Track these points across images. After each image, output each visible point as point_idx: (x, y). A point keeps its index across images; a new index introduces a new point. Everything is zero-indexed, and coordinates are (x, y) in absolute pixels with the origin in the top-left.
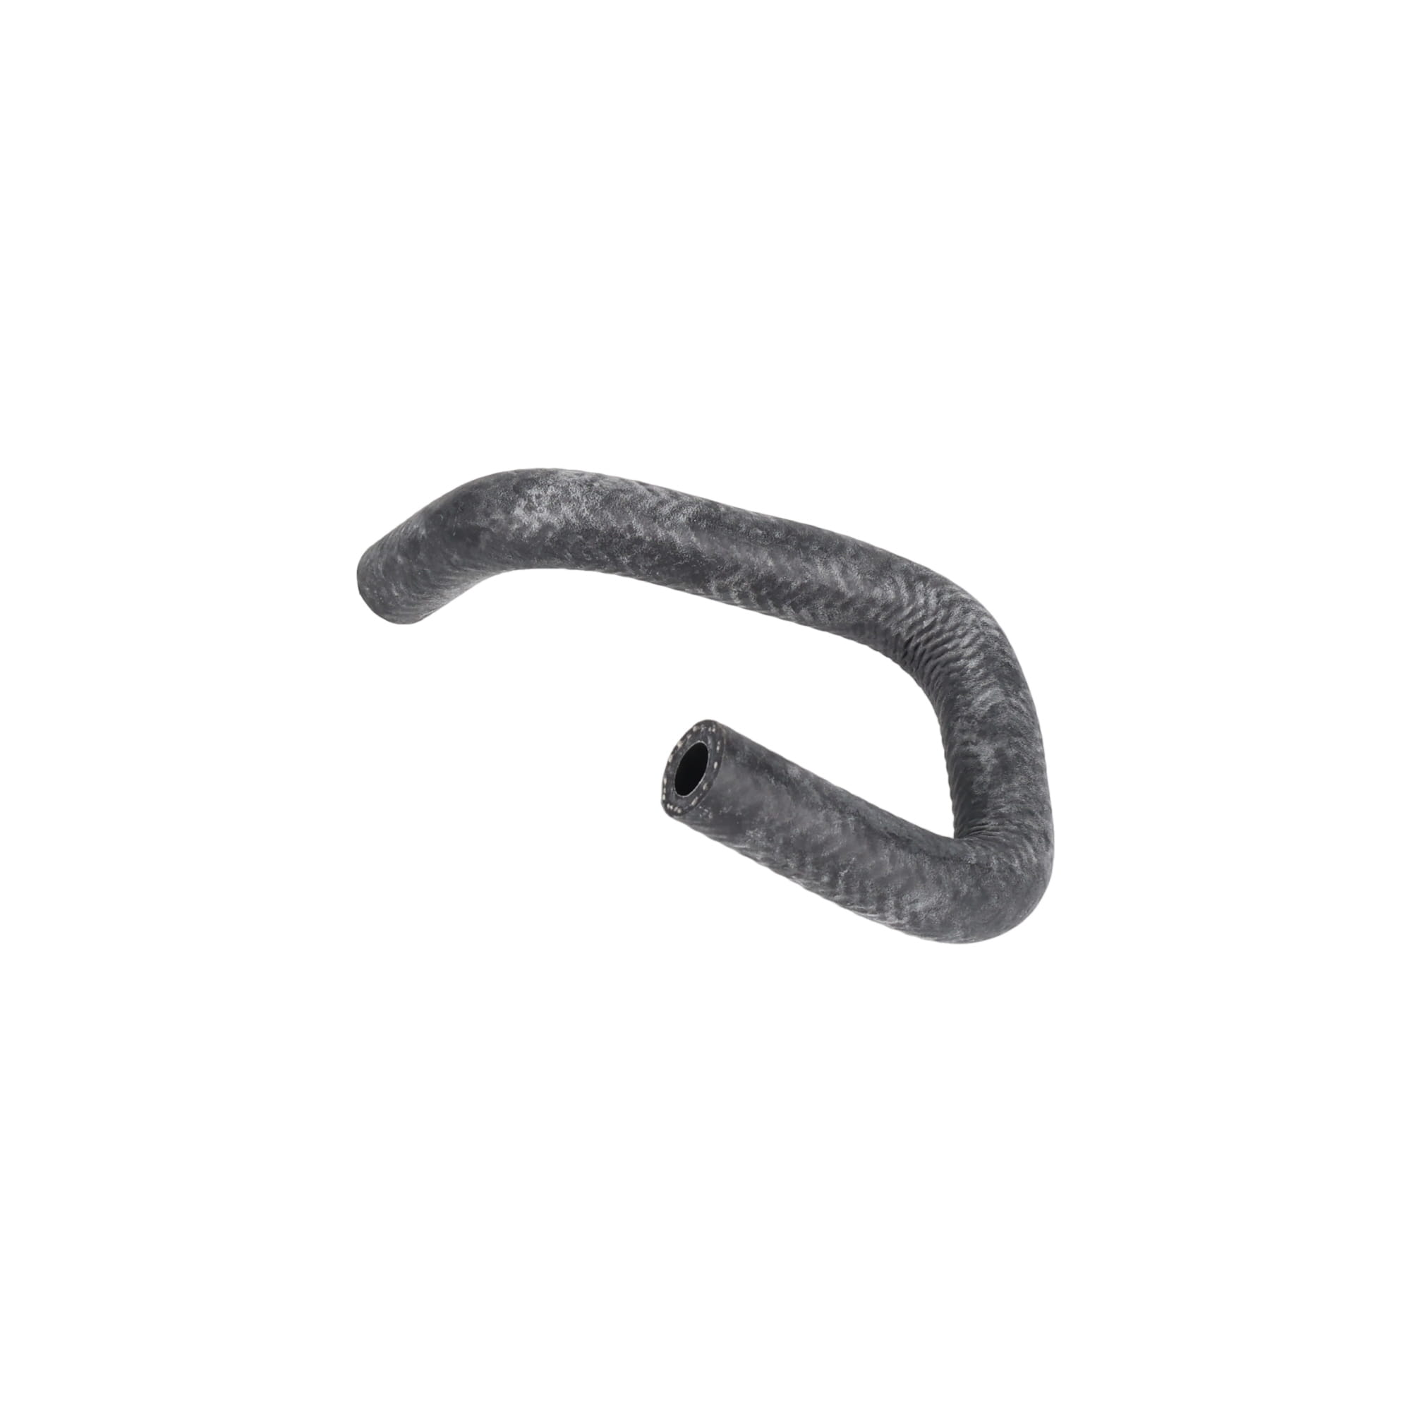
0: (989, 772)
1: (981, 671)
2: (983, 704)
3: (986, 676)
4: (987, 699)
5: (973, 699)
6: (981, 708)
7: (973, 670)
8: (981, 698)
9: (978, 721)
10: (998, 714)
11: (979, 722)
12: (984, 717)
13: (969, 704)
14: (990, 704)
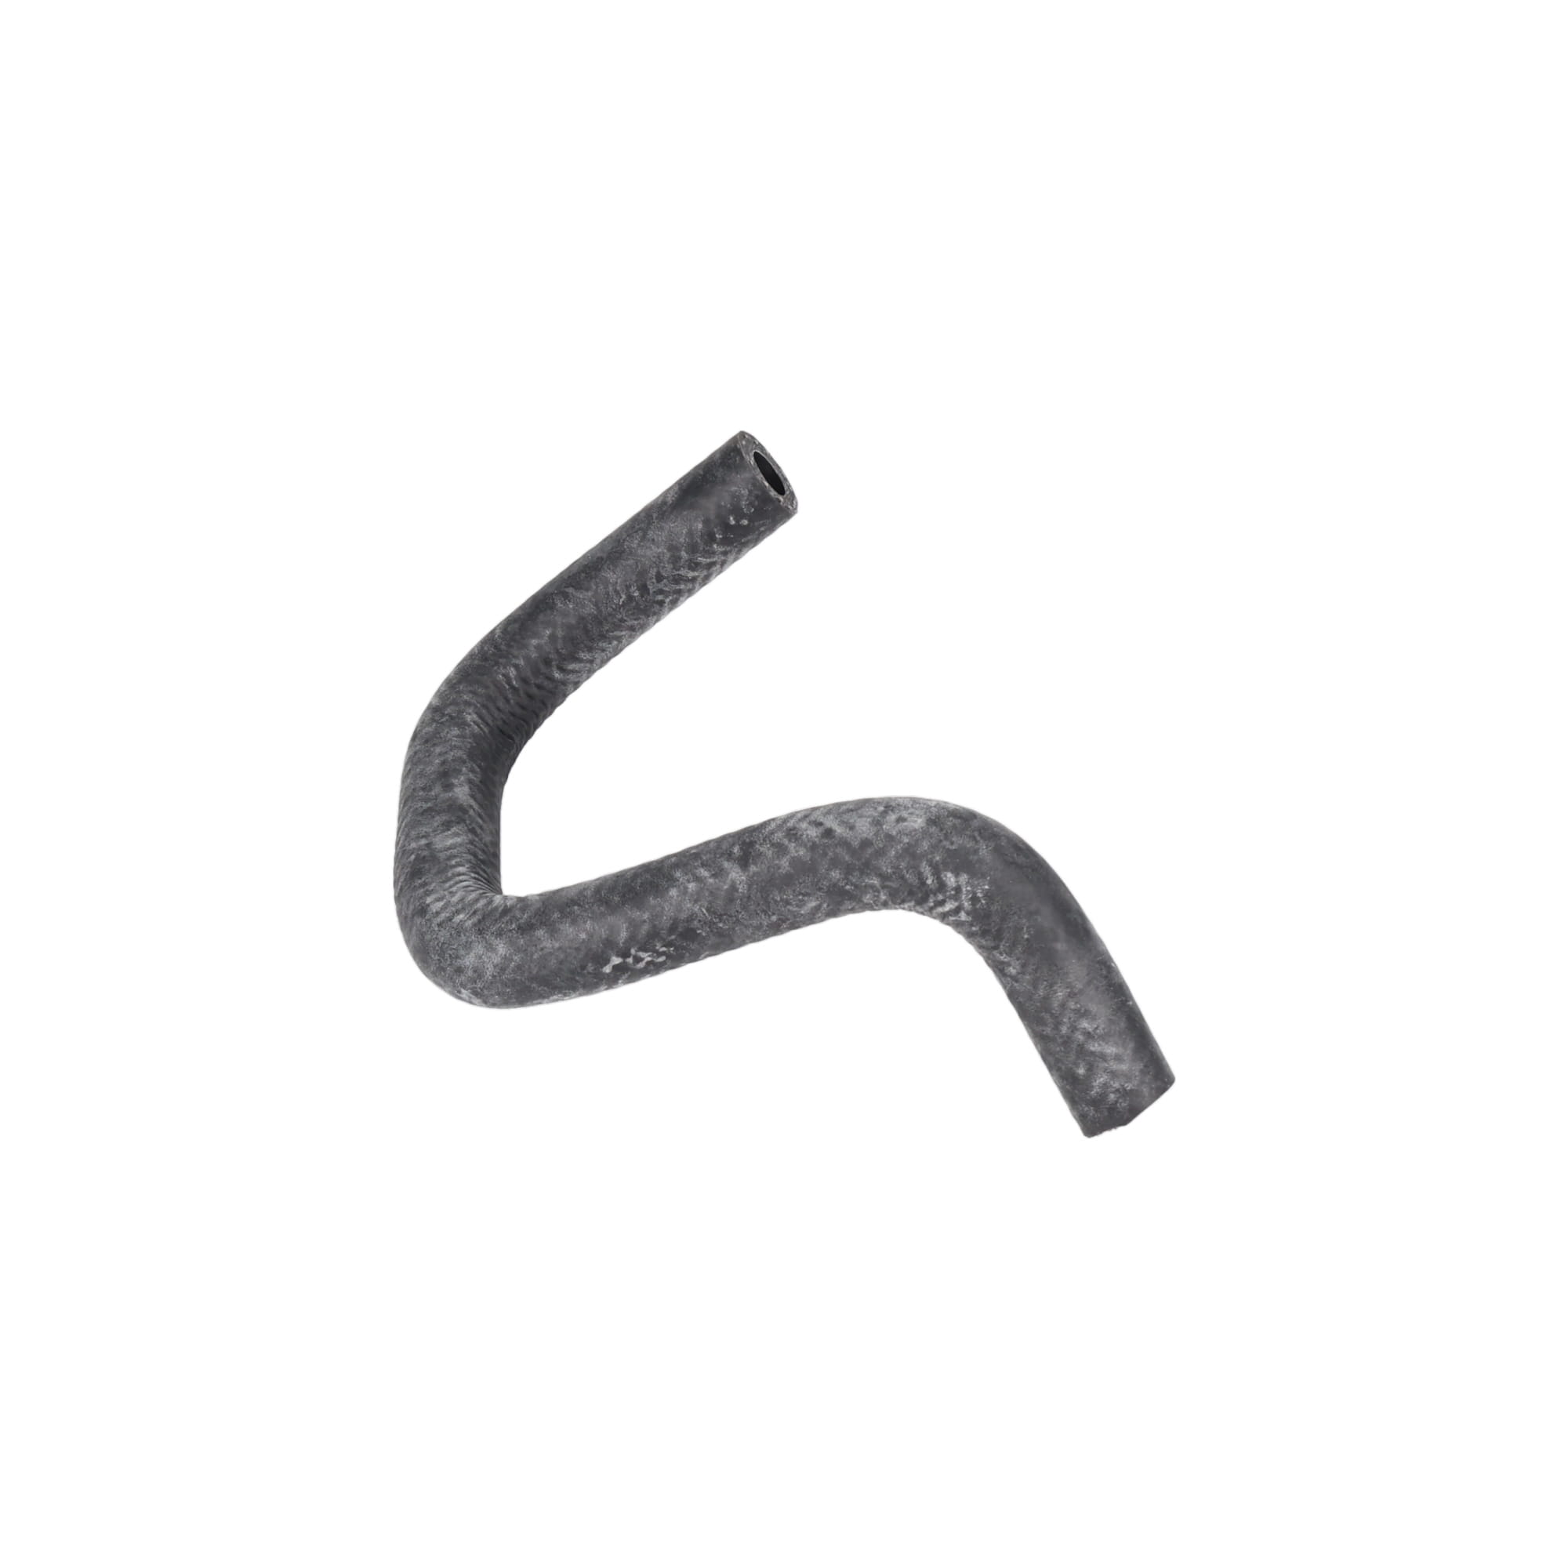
0: (462, 775)
1: (453, 862)
2: (457, 835)
3: (449, 858)
4: (452, 838)
5: (467, 843)
6: (460, 832)
7: (463, 866)
8: (459, 840)
9: (465, 823)
10: (443, 824)
11: (464, 821)
12: (458, 823)
13: (471, 842)
14: (449, 832)
